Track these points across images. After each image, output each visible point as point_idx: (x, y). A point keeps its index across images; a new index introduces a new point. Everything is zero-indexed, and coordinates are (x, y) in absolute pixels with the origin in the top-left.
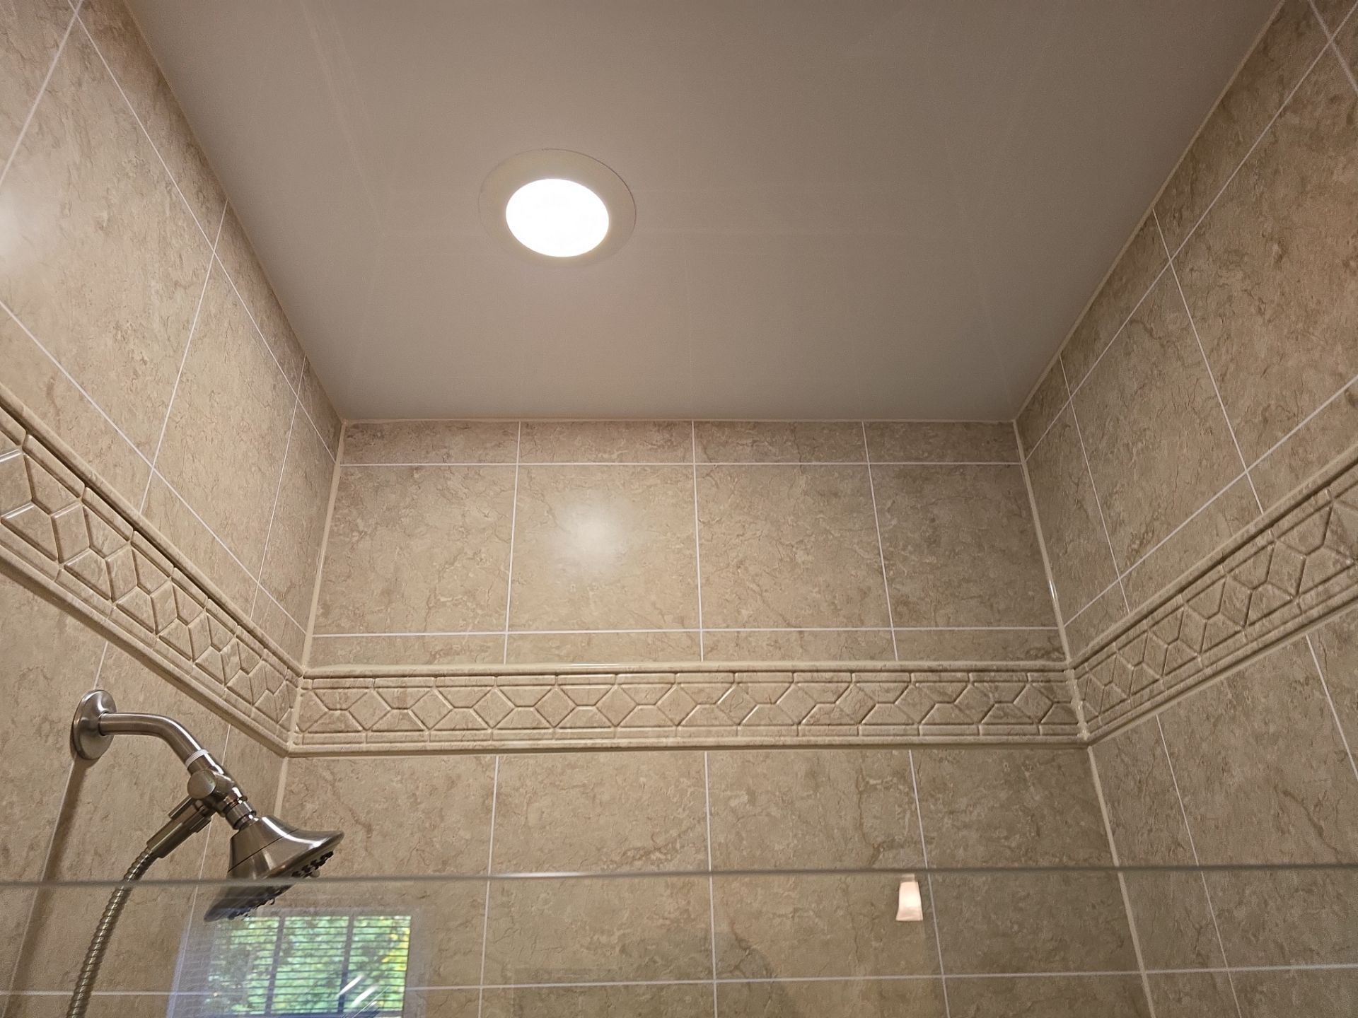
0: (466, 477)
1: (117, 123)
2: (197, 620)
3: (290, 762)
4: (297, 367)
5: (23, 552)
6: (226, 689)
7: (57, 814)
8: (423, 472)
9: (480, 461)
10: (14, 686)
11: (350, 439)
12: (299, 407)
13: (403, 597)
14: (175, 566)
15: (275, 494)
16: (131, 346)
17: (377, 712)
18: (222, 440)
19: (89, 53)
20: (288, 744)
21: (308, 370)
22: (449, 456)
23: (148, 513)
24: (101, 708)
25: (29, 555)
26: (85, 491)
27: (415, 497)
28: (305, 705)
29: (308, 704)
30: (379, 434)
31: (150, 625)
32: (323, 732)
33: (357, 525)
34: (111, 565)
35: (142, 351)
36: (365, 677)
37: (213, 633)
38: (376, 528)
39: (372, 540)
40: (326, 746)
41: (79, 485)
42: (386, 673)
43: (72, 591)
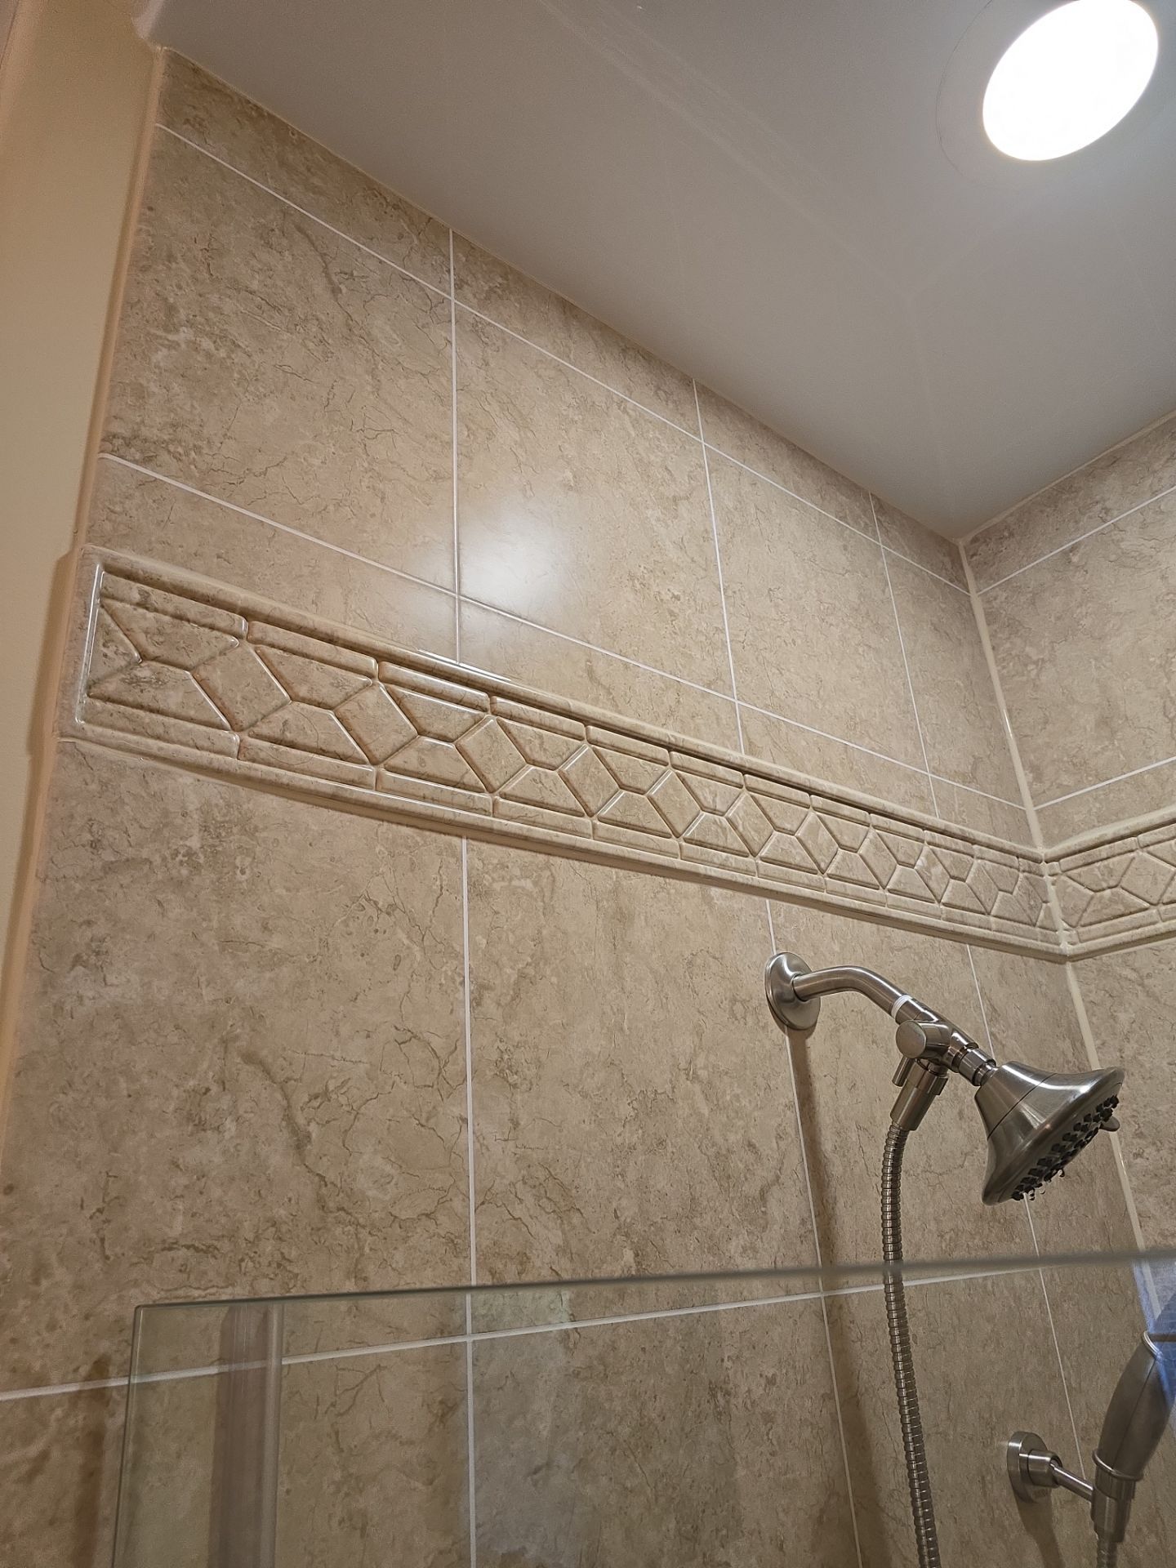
0: (1144, 526)
1: (540, 376)
2: (867, 842)
3: (1075, 968)
4: (865, 512)
5: (632, 841)
6: (942, 907)
7: (792, 1094)
8: (1082, 550)
9: (1154, 493)
10: (685, 977)
11: (975, 558)
12: (888, 554)
13: (1127, 719)
14: (810, 793)
15: (903, 666)
16: (655, 589)
17: (1160, 878)
18: (806, 636)
19: (482, 328)
20: (1061, 946)
21: (881, 507)
22: (1107, 511)
23: (752, 749)
24: (790, 973)
25: (640, 842)
26: (671, 757)
27: (1086, 586)
28: (1062, 894)
29: (1065, 892)
30: (1006, 534)
31: (809, 866)
32: (1100, 922)
33: (1028, 656)
34: (734, 820)
35: (670, 587)
36: (1122, 838)
37: (894, 850)
38: (1053, 647)
39: (1055, 666)
40: (1110, 938)
41: (662, 753)
42: (1147, 825)
43: (703, 862)
